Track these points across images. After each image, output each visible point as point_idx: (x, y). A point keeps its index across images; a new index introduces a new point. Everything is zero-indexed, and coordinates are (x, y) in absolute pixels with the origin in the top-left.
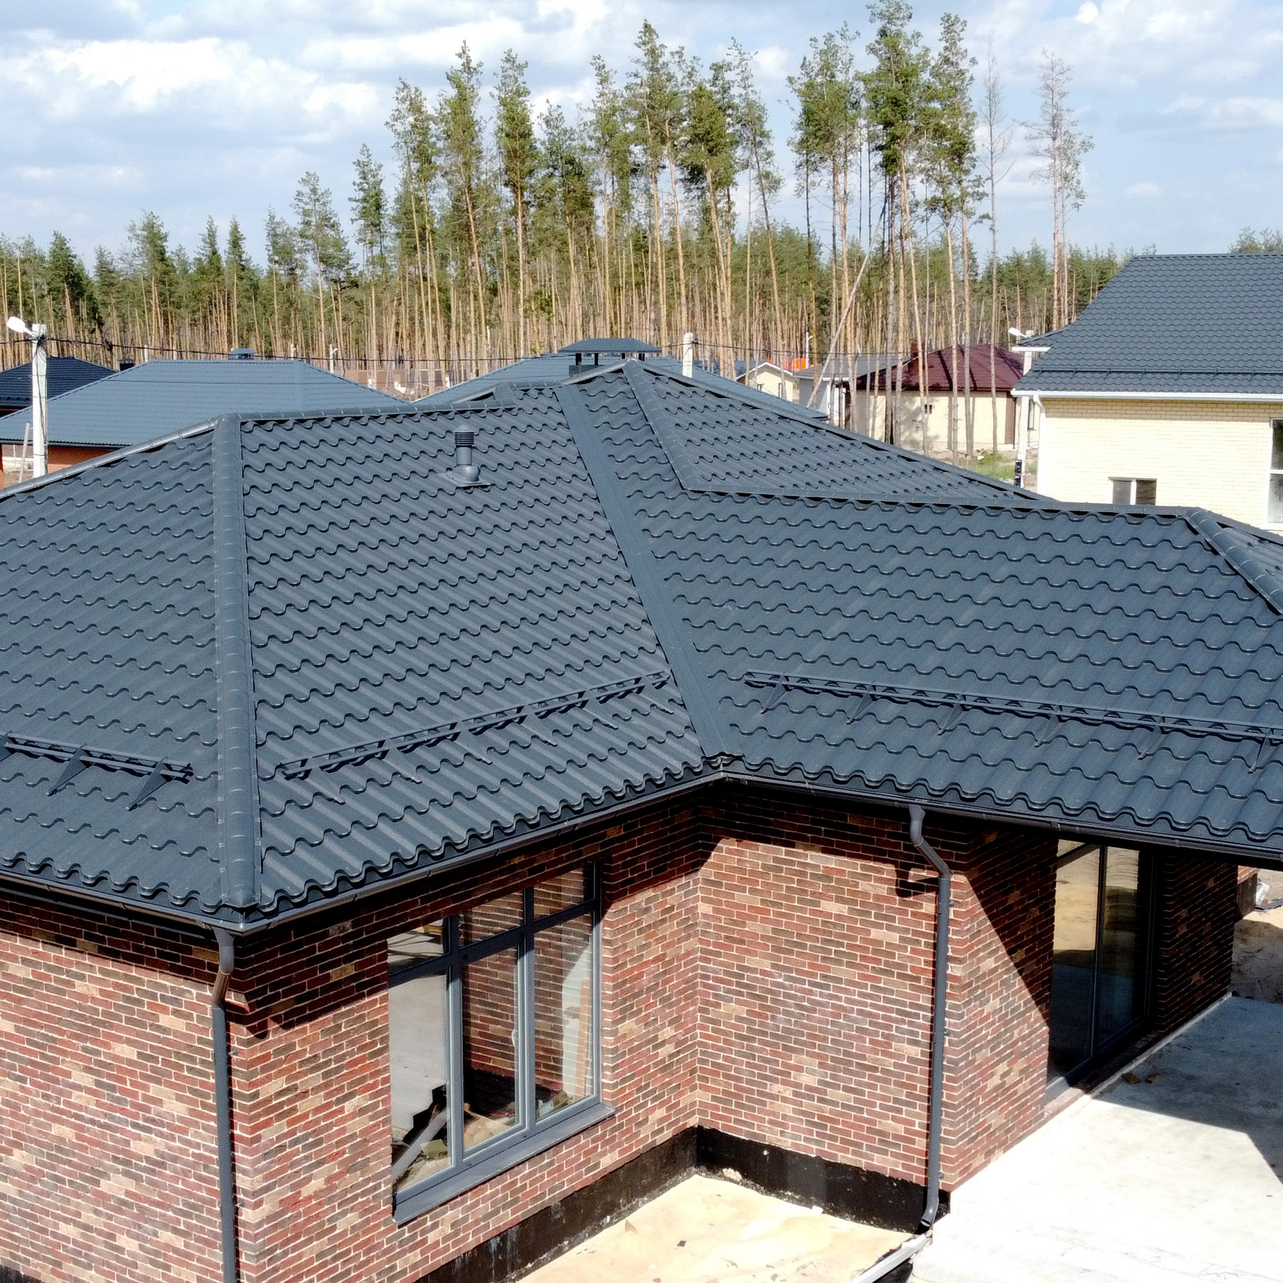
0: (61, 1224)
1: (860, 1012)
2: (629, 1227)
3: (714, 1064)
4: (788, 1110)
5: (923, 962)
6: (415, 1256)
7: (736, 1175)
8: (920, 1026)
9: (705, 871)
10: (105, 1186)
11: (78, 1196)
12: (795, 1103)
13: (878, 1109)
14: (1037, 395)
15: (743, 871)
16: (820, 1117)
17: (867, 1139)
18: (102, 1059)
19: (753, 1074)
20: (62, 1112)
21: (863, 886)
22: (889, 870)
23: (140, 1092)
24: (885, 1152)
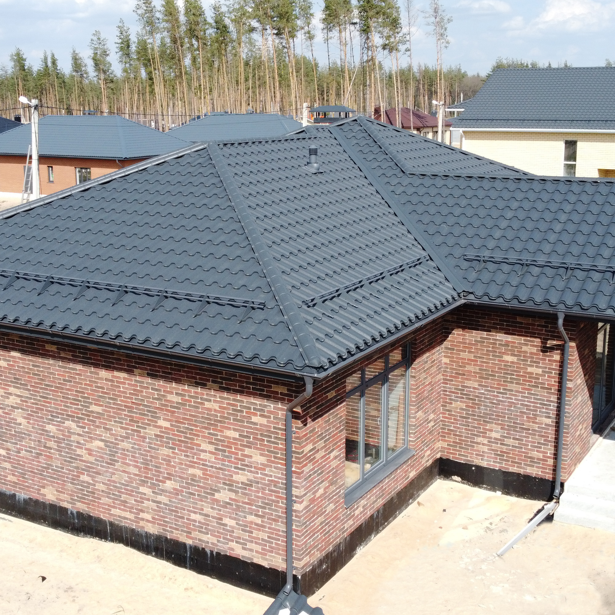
0: (192, 514)
1: (522, 405)
2: (419, 504)
3: (448, 430)
4: (485, 449)
5: (554, 382)
6: (351, 522)
7: (459, 479)
8: (551, 410)
9: (446, 344)
10: (217, 496)
11: (202, 501)
12: (489, 446)
13: (529, 447)
14: (461, 130)
15: (465, 343)
16: (501, 452)
17: (524, 460)
18: (219, 438)
19: (468, 434)
20: (195, 463)
21: (524, 348)
22: (537, 341)
23: (240, 453)
24: (533, 466)
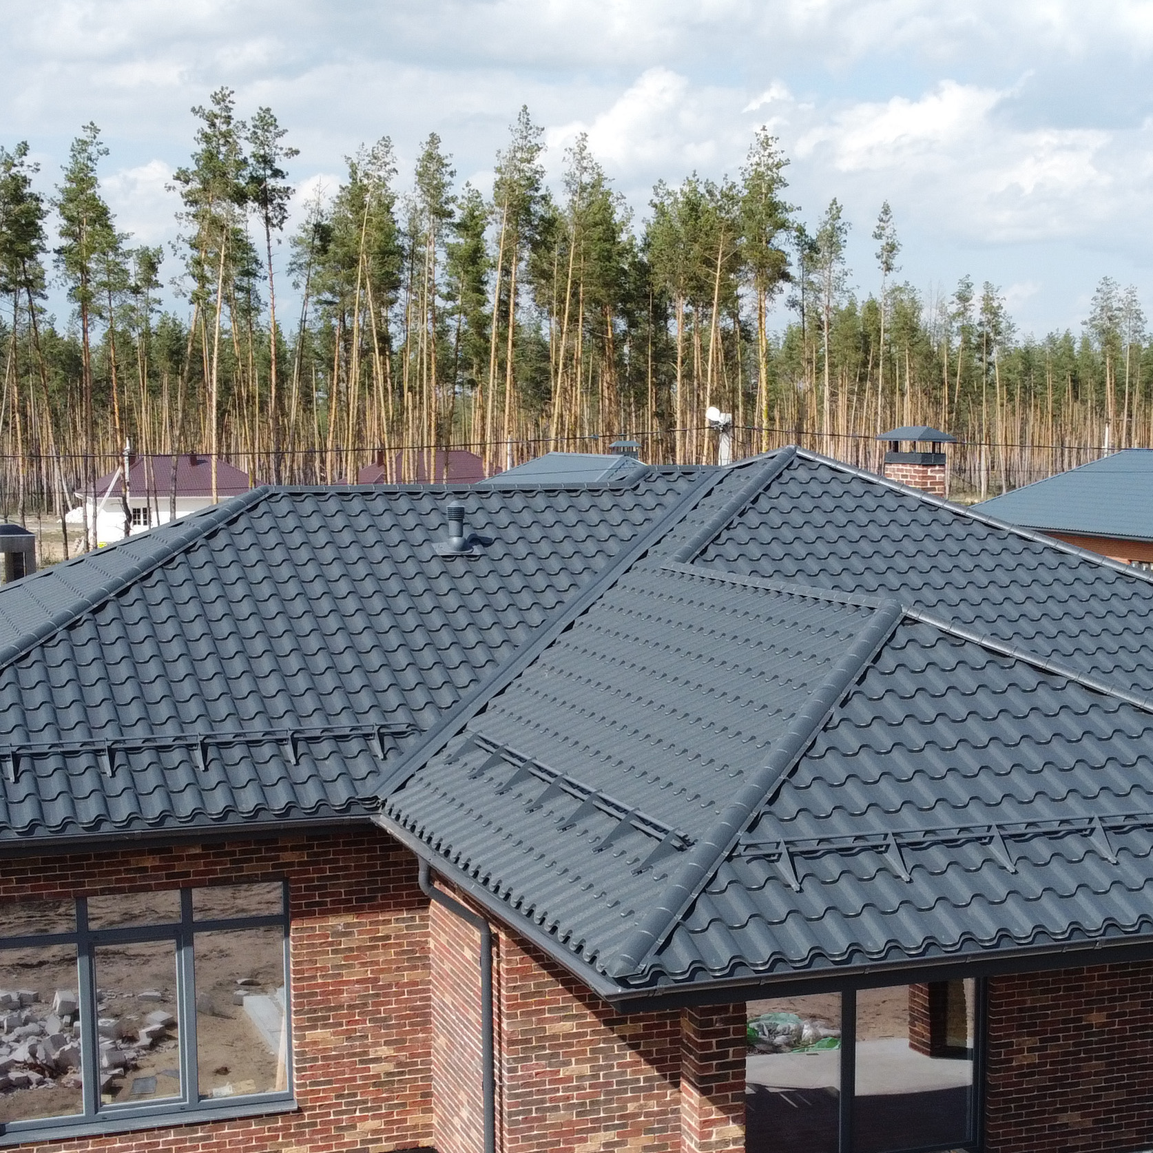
9: (432, 910)
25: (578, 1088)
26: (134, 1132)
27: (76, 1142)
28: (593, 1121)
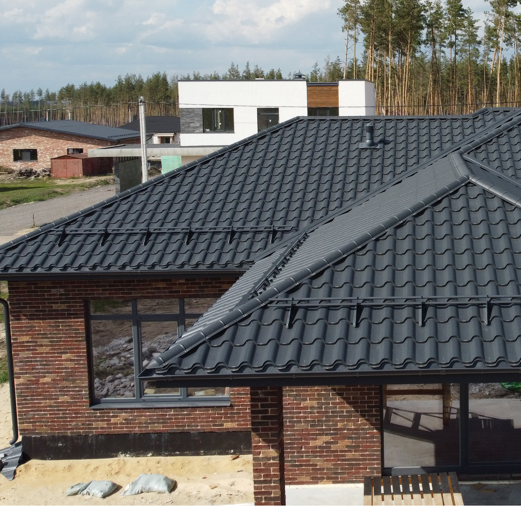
6: (103, 424)
25: (311, 413)
26: (155, 408)
27: (129, 410)
28: (319, 430)
